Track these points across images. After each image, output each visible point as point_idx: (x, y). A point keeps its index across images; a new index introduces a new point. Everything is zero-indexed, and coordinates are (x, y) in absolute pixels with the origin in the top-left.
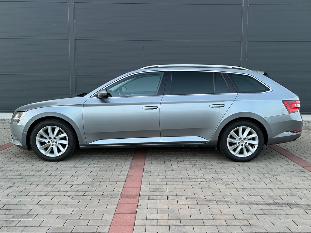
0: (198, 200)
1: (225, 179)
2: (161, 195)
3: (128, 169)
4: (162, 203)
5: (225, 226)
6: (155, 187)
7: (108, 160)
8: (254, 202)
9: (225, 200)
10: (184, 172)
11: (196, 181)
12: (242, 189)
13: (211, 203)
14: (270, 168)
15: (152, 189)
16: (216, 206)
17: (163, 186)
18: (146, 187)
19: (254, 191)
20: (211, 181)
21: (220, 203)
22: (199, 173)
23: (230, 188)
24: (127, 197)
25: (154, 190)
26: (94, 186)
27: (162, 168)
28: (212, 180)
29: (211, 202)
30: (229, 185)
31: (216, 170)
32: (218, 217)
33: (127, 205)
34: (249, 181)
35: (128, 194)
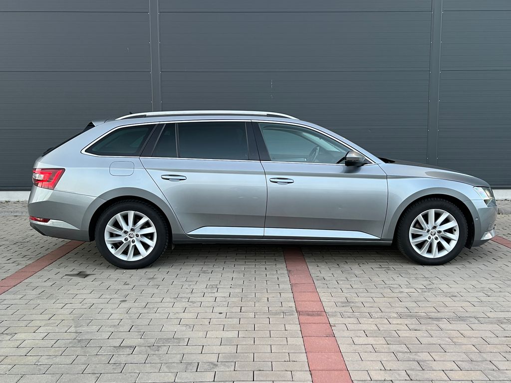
0: (418, 318)
1: (444, 287)
2: (358, 311)
3: (287, 274)
4: (366, 322)
5: (477, 354)
6: (342, 300)
7: (248, 262)
8: (505, 321)
9: (461, 319)
10: (376, 279)
11: (402, 292)
12: (478, 303)
13: (440, 323)
14: (508, 272)
15: (340, 304)
16: (450, 327)
17: (355, 300)
18: (329, 301)
19: (499, 305)
20: (425, 292)
21: (454, 322)
22: (401, 280)
23: (458, 301)
24: (308, 315)
25: (344, 305)
26: (249, 299)
27: (337, 272)
28: (425, 290)
29: (439, 321)
30: (456, 296)
31: (426, 276)
32: (460, 341)
33: (314, 326)
34: (484, 290)
35: (306, 309)
